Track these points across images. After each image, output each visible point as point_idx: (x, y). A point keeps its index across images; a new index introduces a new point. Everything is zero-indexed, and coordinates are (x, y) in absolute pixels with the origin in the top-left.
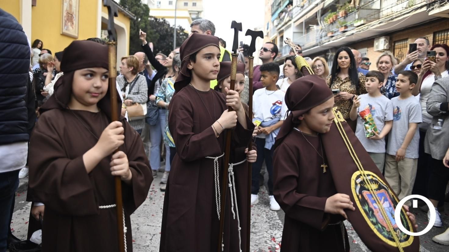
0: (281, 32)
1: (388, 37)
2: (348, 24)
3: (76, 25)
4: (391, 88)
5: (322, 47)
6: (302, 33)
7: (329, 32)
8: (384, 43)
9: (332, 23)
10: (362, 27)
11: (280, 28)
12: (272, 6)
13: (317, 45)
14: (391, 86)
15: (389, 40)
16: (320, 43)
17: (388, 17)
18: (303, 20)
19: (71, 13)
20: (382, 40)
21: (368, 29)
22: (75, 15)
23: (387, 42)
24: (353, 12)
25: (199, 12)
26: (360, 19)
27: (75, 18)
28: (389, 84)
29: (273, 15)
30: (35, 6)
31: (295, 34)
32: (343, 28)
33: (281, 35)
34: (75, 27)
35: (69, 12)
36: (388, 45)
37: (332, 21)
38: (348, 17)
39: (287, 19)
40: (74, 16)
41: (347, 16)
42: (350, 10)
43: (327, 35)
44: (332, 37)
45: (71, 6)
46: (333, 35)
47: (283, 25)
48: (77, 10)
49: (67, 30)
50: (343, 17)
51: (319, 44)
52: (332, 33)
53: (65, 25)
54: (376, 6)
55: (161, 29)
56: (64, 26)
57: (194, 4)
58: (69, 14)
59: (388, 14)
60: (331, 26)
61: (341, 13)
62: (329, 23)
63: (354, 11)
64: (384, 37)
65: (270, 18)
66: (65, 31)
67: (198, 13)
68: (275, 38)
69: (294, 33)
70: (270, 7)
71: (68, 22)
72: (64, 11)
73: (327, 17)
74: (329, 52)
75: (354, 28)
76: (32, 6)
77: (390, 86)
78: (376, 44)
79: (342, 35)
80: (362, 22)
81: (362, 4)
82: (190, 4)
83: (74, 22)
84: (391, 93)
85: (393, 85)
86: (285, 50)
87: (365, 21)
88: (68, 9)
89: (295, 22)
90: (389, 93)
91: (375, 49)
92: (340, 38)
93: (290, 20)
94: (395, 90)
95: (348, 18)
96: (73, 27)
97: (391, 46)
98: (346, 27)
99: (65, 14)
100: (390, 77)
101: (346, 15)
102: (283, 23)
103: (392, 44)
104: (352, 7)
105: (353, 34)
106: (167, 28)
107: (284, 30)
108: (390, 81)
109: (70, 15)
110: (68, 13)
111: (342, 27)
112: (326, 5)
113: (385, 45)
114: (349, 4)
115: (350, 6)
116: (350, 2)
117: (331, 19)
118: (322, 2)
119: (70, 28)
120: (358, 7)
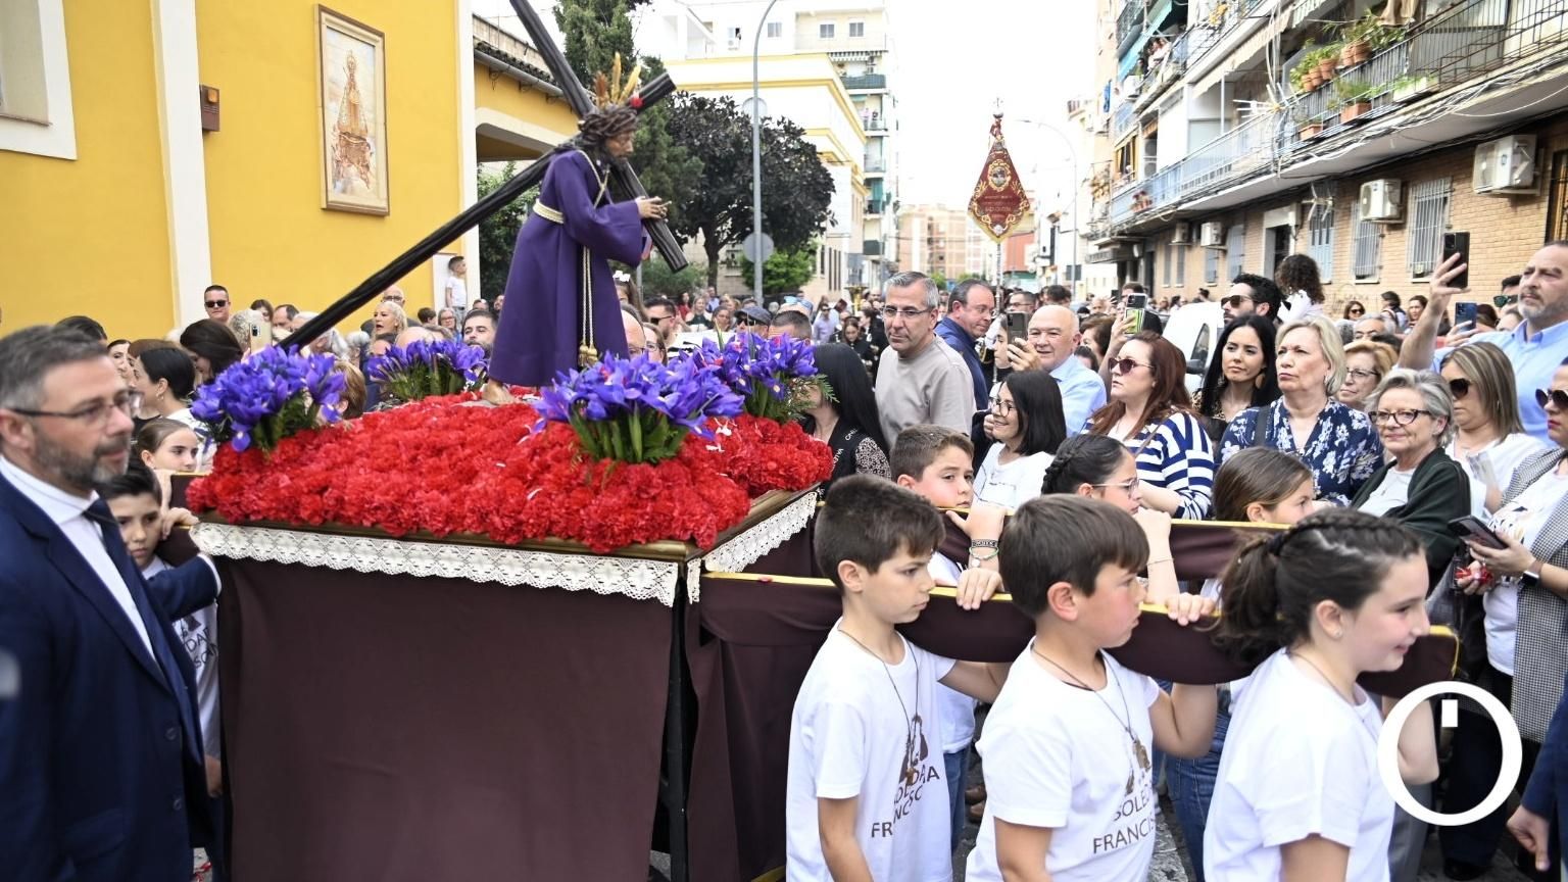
0: (1150, 120)
1: (1532, 139)
2: (1372, 93)
3: (377, 169)
4: (1331, 455)
5: (1284, 177)
6: (1219, 120)
7: (1305, 124)
8: (1513, 160)
9: (1317, 90)
10: (1425, 106)
11: (1145, 107)
12: (1120, 22)
13: (1268, 173)
14: (1331, 446)
15: (1533, 150)
16: (1276, 163)
17: (1522, 62)
18: (1219, 75)
19: (357, 133)
20: (1505, 150)
21: (1446, 112)
22: (374, 138)
23: (1524, 159)
24: (1391, 44)
25: (873, 56)
26: (1415, 73)
27: (373, 149)
28: (1324, 436)
29: (1122, 56)
30: (217, 130)
31: (1195, 126)
32: (1355, 107)
33: (1150, 131)
34: (377, 177)
35: (349, 131)
36: (1527, 168)
37: (1315, 82)
38: (1375, 64)
39: (1167, 72)
40: (368, 140)
41: (1371, 63)
42: (1379, 38)
43: (1298, 134)
44: (1318, 140)
45: (354, 108)
46: (1319, 134)
47: (1158, 95)
48: (381, 120)
49: (344, 191)
50: (1353, 65)
51: (1273, 168)
52: (1317, 128)
53: (338, 175)
54: (1491, 14)
55: (716, 135)
56: (334, 182)
57: (856, 29)
58: (350, 135)
59: (1523, 53)
60: (1314, 97)
61: (1346, 51)
62: (1307, 87)
63: (1395, 41)
64: (1510, 138)
65: (1111, 68)
66: (336, 196)
67: (872, 59)
68: (1129, 139)
69: (1191, 121)
70: (1113, 28)
71: (345, 164)
72: (329, 130)
73: (1301, 65)
74: (1311, 197)
75: (1394, 108)
76: (206, 131)
77: (1326, 446)
78: (1480, 166)
79: (1352, 135)
80: (1422, 85)
81: (1431, 10)
82: (842, 28)
83: (372, 161)
84: (1330, 474)
85: (1337, 443)
86: (1163, 186)
87: (1436, 81)
88: (345, 121)
89: (1194, 83)
90: (1323, 474)
91: (1477, 185)
92: (1344, 146)
93: (1177, 78)
94: (1344, 462)
95: (1377, 70)
96: (367, 182)
97: (1544, 171)
98: (1365, 103)
99: (332, 139)
100: (1331, 410)
101: (1368, 56)
102: (1154, 88)
103: (1545, 166)
104: (1385, 28)
105: (1389, 131)
106: (736, 130)
107: (1160, 110)
108: (1327, 424)
109: (353, 140)
110: (345, 135)
111: (1350, 103)
112: (1297, 21)
113: (1514, 169)
114: (1375, 17)
115: (1379, 24)
116: (1378, 8)
117: (1313, 74)
118: (1284, 8)
119: (358, 183)
120: (1411, 25)
